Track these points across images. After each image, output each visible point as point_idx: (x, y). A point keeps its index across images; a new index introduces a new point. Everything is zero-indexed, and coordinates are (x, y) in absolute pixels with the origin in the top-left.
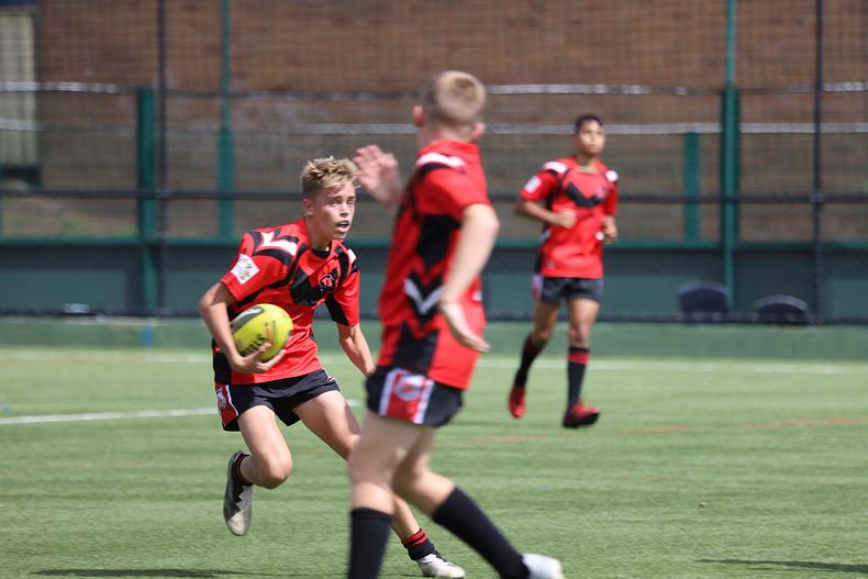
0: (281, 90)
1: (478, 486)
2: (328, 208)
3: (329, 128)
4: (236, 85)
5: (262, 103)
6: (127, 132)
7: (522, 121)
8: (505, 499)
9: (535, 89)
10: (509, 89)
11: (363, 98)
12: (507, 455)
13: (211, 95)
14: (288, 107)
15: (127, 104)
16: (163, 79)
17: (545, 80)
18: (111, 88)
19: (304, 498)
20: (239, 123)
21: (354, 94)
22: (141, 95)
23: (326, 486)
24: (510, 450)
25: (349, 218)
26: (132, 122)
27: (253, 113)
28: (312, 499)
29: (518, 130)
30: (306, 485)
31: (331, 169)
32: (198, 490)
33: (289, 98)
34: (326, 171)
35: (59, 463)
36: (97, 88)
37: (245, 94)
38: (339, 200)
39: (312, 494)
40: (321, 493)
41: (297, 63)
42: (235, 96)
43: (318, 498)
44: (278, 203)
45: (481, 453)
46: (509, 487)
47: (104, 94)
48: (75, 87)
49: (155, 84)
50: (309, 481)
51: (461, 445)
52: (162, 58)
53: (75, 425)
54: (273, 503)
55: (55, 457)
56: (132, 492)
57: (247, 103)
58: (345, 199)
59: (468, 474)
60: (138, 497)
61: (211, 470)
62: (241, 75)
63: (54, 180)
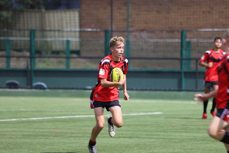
0: (142, 30)
1: (195, 135)
2: (117, 50)
3: (155, 40)
4: (131, 29)
5: (137, 34)
6: (102, 41)
7: (207, 38)
8: (202, 139)
9: (210, 30)
10: (203, 30)
11: (164, 32)
12: (203, 127)
13: (124, 32)
14: (144, 35)
15: (102, 34)
16: (112, 27)
17: (213, 27)
18: (98, 30)
19: (149, 138)
20: (132, 39)
21: (162, 31)
22: (106, 32)
23: (154, 135)
24: (203, 126)
25: (123, 52)
26: (104, 39)
27: (135, 36)
28: (150, 138)
29: (206, 41)
30: (149, 134)
31: (117, 40)
32: (121, 136)
33: (145, 32)
34: (116, 40)
35: (85, 128)
36: (95, 30)
37: (133, 31)
38: (120, 48)
39: (151, 137)
40: (153, 137)
41: (147, 23)
42: (131, 32)
43: (152, 138)
44: (141, 60)
45: (196, 127)
46: (203, 136)
47: (96, 32)
48: (89, 30)
49: (110, 29)
50: (150, 133)
51: (190, 124)
52: (112, 22)
53: (89, 118)
54: (140, 139)
55: (84, 127)
56: (104, 136)
57: (134, 34)
58: (122, 47)
59: (192, 132)
60: (105, 137)
61: (124, 130)
62: (132, 26)
63: (83, 54)
